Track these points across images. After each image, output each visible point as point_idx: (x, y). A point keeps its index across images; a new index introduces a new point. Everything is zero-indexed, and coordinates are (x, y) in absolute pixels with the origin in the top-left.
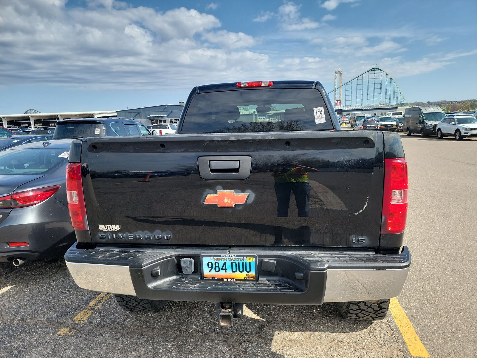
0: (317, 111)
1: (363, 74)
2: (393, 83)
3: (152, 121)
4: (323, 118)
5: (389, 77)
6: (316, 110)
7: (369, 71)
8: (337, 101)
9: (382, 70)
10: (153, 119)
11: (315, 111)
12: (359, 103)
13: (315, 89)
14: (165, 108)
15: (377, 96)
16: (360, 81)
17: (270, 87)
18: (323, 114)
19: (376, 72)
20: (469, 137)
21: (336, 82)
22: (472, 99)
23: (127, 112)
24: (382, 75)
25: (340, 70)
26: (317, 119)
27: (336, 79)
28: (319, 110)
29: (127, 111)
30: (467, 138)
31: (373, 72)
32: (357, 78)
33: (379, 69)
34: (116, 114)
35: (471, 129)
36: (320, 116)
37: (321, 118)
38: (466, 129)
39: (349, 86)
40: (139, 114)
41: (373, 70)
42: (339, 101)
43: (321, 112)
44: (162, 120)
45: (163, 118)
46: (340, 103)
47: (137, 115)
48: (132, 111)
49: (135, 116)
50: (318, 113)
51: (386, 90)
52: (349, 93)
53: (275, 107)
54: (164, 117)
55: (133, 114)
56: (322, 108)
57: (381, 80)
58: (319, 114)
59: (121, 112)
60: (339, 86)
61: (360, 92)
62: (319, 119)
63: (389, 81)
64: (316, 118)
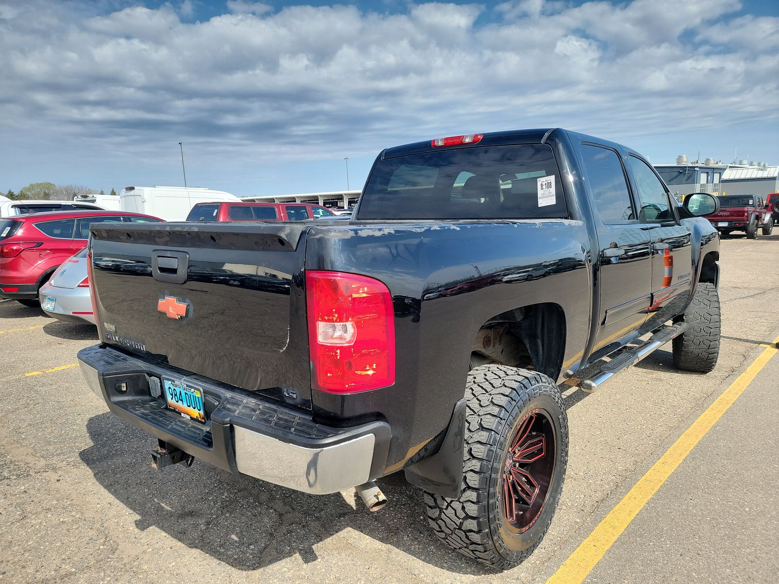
0: (544, 184)
4: (552, 196)
6: (541, 182)
11: (539, 184)
13: (545, 143)
18: (553, 190)
26: (542, 198)
28: (546, 181)
36: (547, 192)
37: (549, 196)
43: (549, 185)
50: (544, 187)
58: (545, 189)
62: (545, 197)
64: (539, 195)
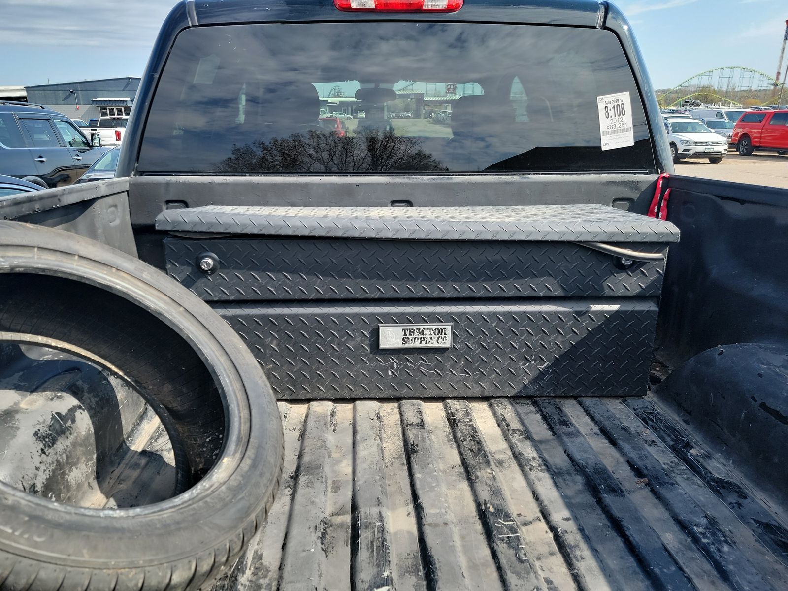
0: (610, 106)
3: (102, 109)
4: (628, 130)
6: (604, 101)
8: (449, 86)
10: (103, 106)
11: (601, 106)
13: (604, 27)
14: (128, 84)
17: (452, 15)
18: (628, 118)
20: (690, 157)
22: (666, 88)
23: (49, 89)
26: (607, 133)
28: (614, 102)
29: (50, 87)
30: (687, 160)
34: (24, 93)
35: (696, 143)
36: (617, 123)
37: (622, 131)
38: (686, 143)
40: (73, 94)
43: (620, 110)
44: (123, 108)
45: (125, 104)
47: (69, 95)
48: (60, 88)
49: (66, 98)
50: (611, 113)
53: (340, 90)
54: (126, 101)
55: (61, 95)
56: (625, 98)
58: (613, 117)
59: (36, 89)
62: (613, 132)
64: (603, 128)
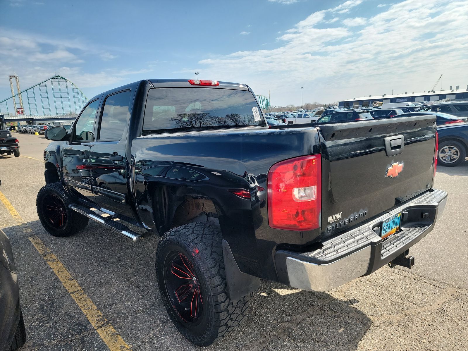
1: (45, 82)
2: (80, 93)
5: (74, 87)
7: (51, 79)
9: (66, 79)
12: (47, 111)
15: (66, 105)
16: (43, 89)
19: (60, 80)
21: (13, 87)
24: (67, 84)
25: (15, 74)
27: (12, 84)
31: (57, 80)
32: (39, 84)
33: (63, 78)
39: (30, 93)
41: (56, 78)
42: (21, 109)
46: (23, 111)
51: (75, 100)
52: (32, 100)
56: (257, 108)
57: (67, 89)
60: (17, 93)
61: (45, 100)
63: (75, 91)
